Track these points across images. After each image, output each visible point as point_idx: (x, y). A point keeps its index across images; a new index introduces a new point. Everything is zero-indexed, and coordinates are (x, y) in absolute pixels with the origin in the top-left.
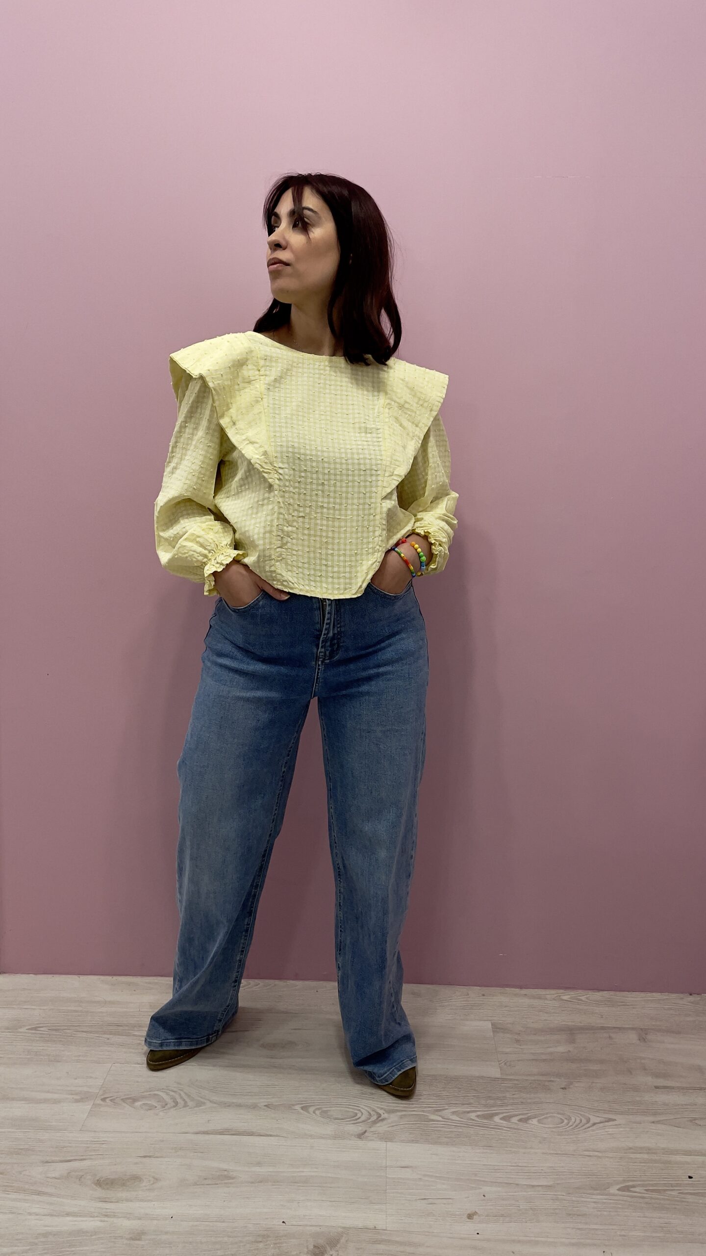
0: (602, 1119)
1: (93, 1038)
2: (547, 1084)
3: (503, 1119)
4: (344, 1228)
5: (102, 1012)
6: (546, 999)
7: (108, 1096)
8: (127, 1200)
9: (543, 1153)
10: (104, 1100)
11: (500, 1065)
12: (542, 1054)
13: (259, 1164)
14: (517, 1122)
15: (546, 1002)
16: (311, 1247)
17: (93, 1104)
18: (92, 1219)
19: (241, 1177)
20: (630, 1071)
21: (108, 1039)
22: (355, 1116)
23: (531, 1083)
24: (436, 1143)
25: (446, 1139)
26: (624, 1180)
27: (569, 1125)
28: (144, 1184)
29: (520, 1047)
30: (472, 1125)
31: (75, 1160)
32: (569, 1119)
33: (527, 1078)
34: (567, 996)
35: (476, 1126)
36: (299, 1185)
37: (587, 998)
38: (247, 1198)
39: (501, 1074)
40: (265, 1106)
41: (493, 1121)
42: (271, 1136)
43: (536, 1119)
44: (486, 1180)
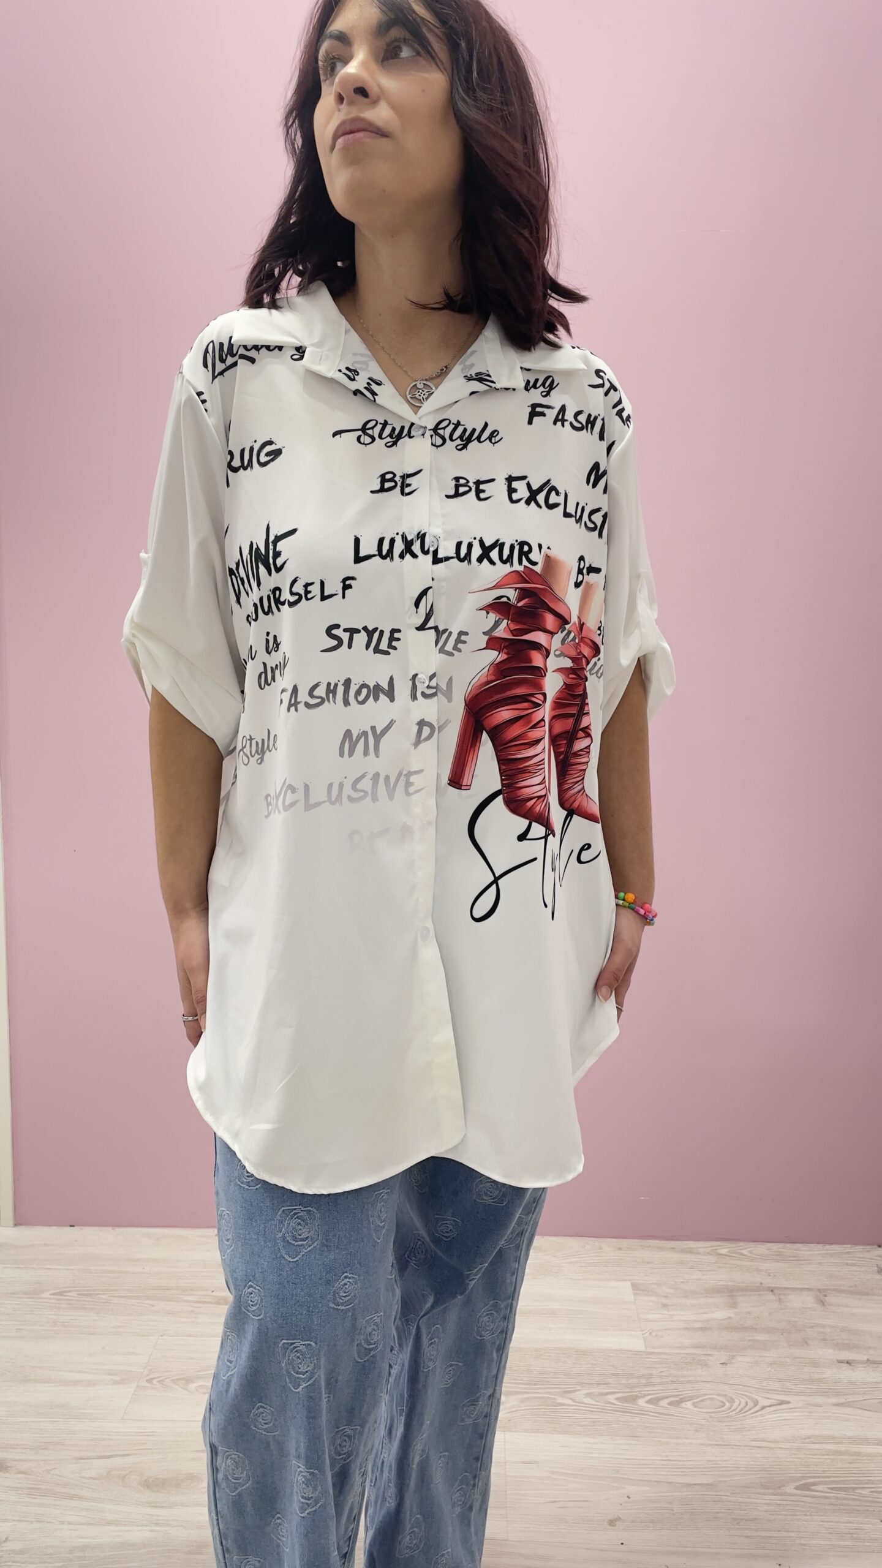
0: (772, 1401)
1: (134, 1305)
2: (703, 1358)
3: (648, 1402)
5: (144, 1273)
6: (698, 1253)
7: (155, 1376)
9: (701, 1444)
10: (150, 1381)
11: (644, 1336)
12: (696, 1321)
15: (699, 1257)
17: (137, 1386)
18: (139, 1528)
20: (805, 1342)
21: (153, 1306)
23: (683, 1358)
24: (566, 1432)
25: (579, 1428)
26: (803, 1477)
27: (732, 1409)
29: (666, 1312)
30: (611, 1410)
31: (116, 1456)
32: (732, 1401)
33: (677, 1352)
34: (724, 1248)
35: (615, 1411)
37: (751, 1252)
39: (646, 1347)
41: (637, 1405)
43: (691, 1402)
44: (631, 1478)
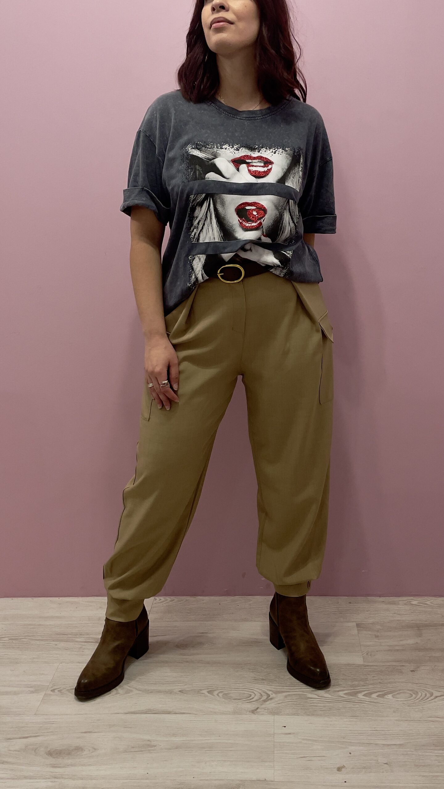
0: (442, 693)
1: (44, 645)
2: (399, 668)
3: (363, 695)
4: (241, 780)
5: (50, 625)
6: (399, 604)
7: (57, 688)
8: (72, 765)
9: (397, 720)
10: (53, 691)
11: (363, 655)
12: (396, 645)
13: (174, 735)
14: (376, 697)
15: (399, 606)
17: (45, 694)
18: (45, 780)
19: (161, 745)
21: (56, 645)
22: (250, 697)
23: (387, 668)
24: (313, 715)
25: (321, 712)
27: (416, 699)
28: (85, 753)
29: (378, 641)
30: (341, 701)
31: (31, 737)
32: (417, 693)
33: (384, 664)
34: (415, 601)
35: (344, 701)
36: (206, 749)
37: (431, 603)
38: (166, 760)
39: (364, 662)
40: (180, 691)
41: (358, 697)
42: (184, 713)
43: (392, 694)
44: (352, 741)
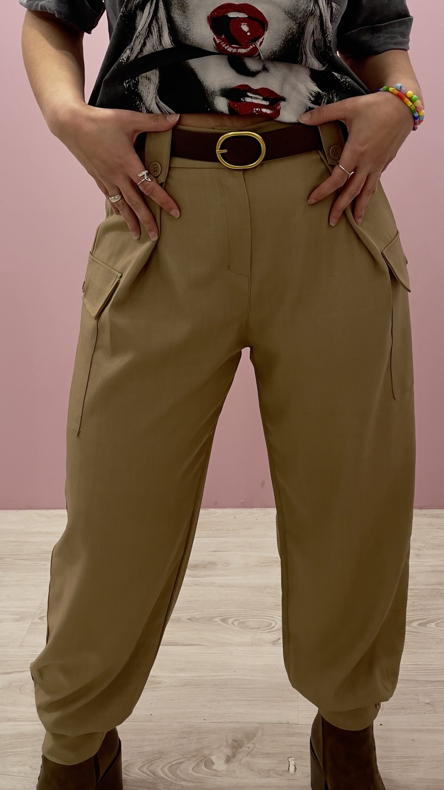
4: (260, 723)
13: (183, 670)
14: (417, 626)
16: (230, 741)
17: (32, 623)
19: (166, 682)
22: (269, 626)
23: (430, 592)
36: (219, 687)
42: (193, 645)
